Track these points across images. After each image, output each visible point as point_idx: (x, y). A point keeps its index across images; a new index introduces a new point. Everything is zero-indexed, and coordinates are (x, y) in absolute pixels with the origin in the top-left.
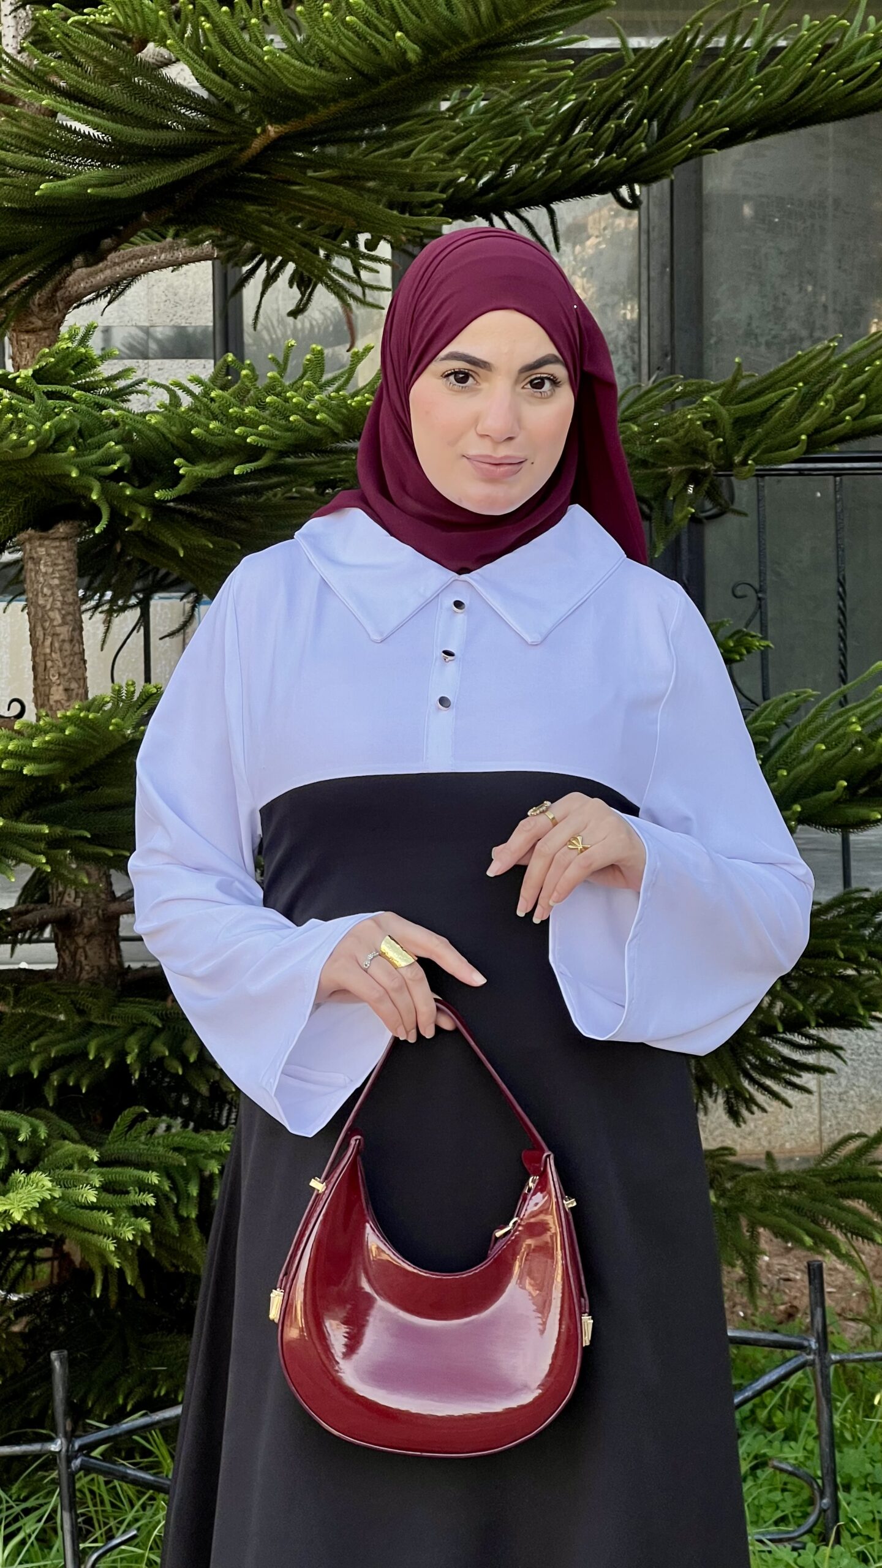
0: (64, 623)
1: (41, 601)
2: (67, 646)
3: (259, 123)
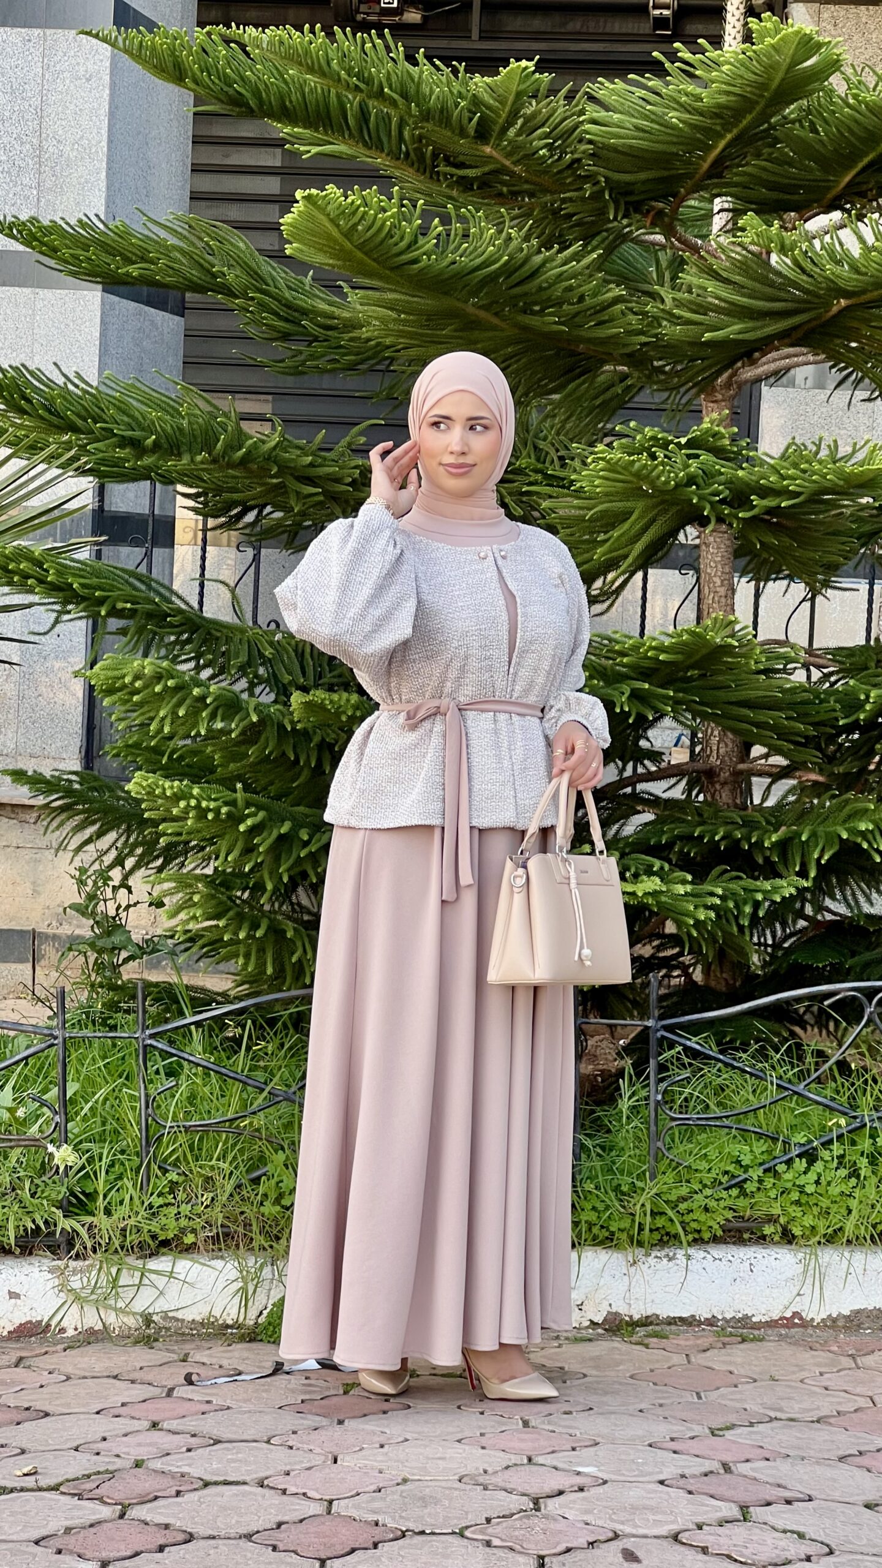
0: (722, 585)
1: (709, 570)
2: (723, 600)
3: (837, 298)
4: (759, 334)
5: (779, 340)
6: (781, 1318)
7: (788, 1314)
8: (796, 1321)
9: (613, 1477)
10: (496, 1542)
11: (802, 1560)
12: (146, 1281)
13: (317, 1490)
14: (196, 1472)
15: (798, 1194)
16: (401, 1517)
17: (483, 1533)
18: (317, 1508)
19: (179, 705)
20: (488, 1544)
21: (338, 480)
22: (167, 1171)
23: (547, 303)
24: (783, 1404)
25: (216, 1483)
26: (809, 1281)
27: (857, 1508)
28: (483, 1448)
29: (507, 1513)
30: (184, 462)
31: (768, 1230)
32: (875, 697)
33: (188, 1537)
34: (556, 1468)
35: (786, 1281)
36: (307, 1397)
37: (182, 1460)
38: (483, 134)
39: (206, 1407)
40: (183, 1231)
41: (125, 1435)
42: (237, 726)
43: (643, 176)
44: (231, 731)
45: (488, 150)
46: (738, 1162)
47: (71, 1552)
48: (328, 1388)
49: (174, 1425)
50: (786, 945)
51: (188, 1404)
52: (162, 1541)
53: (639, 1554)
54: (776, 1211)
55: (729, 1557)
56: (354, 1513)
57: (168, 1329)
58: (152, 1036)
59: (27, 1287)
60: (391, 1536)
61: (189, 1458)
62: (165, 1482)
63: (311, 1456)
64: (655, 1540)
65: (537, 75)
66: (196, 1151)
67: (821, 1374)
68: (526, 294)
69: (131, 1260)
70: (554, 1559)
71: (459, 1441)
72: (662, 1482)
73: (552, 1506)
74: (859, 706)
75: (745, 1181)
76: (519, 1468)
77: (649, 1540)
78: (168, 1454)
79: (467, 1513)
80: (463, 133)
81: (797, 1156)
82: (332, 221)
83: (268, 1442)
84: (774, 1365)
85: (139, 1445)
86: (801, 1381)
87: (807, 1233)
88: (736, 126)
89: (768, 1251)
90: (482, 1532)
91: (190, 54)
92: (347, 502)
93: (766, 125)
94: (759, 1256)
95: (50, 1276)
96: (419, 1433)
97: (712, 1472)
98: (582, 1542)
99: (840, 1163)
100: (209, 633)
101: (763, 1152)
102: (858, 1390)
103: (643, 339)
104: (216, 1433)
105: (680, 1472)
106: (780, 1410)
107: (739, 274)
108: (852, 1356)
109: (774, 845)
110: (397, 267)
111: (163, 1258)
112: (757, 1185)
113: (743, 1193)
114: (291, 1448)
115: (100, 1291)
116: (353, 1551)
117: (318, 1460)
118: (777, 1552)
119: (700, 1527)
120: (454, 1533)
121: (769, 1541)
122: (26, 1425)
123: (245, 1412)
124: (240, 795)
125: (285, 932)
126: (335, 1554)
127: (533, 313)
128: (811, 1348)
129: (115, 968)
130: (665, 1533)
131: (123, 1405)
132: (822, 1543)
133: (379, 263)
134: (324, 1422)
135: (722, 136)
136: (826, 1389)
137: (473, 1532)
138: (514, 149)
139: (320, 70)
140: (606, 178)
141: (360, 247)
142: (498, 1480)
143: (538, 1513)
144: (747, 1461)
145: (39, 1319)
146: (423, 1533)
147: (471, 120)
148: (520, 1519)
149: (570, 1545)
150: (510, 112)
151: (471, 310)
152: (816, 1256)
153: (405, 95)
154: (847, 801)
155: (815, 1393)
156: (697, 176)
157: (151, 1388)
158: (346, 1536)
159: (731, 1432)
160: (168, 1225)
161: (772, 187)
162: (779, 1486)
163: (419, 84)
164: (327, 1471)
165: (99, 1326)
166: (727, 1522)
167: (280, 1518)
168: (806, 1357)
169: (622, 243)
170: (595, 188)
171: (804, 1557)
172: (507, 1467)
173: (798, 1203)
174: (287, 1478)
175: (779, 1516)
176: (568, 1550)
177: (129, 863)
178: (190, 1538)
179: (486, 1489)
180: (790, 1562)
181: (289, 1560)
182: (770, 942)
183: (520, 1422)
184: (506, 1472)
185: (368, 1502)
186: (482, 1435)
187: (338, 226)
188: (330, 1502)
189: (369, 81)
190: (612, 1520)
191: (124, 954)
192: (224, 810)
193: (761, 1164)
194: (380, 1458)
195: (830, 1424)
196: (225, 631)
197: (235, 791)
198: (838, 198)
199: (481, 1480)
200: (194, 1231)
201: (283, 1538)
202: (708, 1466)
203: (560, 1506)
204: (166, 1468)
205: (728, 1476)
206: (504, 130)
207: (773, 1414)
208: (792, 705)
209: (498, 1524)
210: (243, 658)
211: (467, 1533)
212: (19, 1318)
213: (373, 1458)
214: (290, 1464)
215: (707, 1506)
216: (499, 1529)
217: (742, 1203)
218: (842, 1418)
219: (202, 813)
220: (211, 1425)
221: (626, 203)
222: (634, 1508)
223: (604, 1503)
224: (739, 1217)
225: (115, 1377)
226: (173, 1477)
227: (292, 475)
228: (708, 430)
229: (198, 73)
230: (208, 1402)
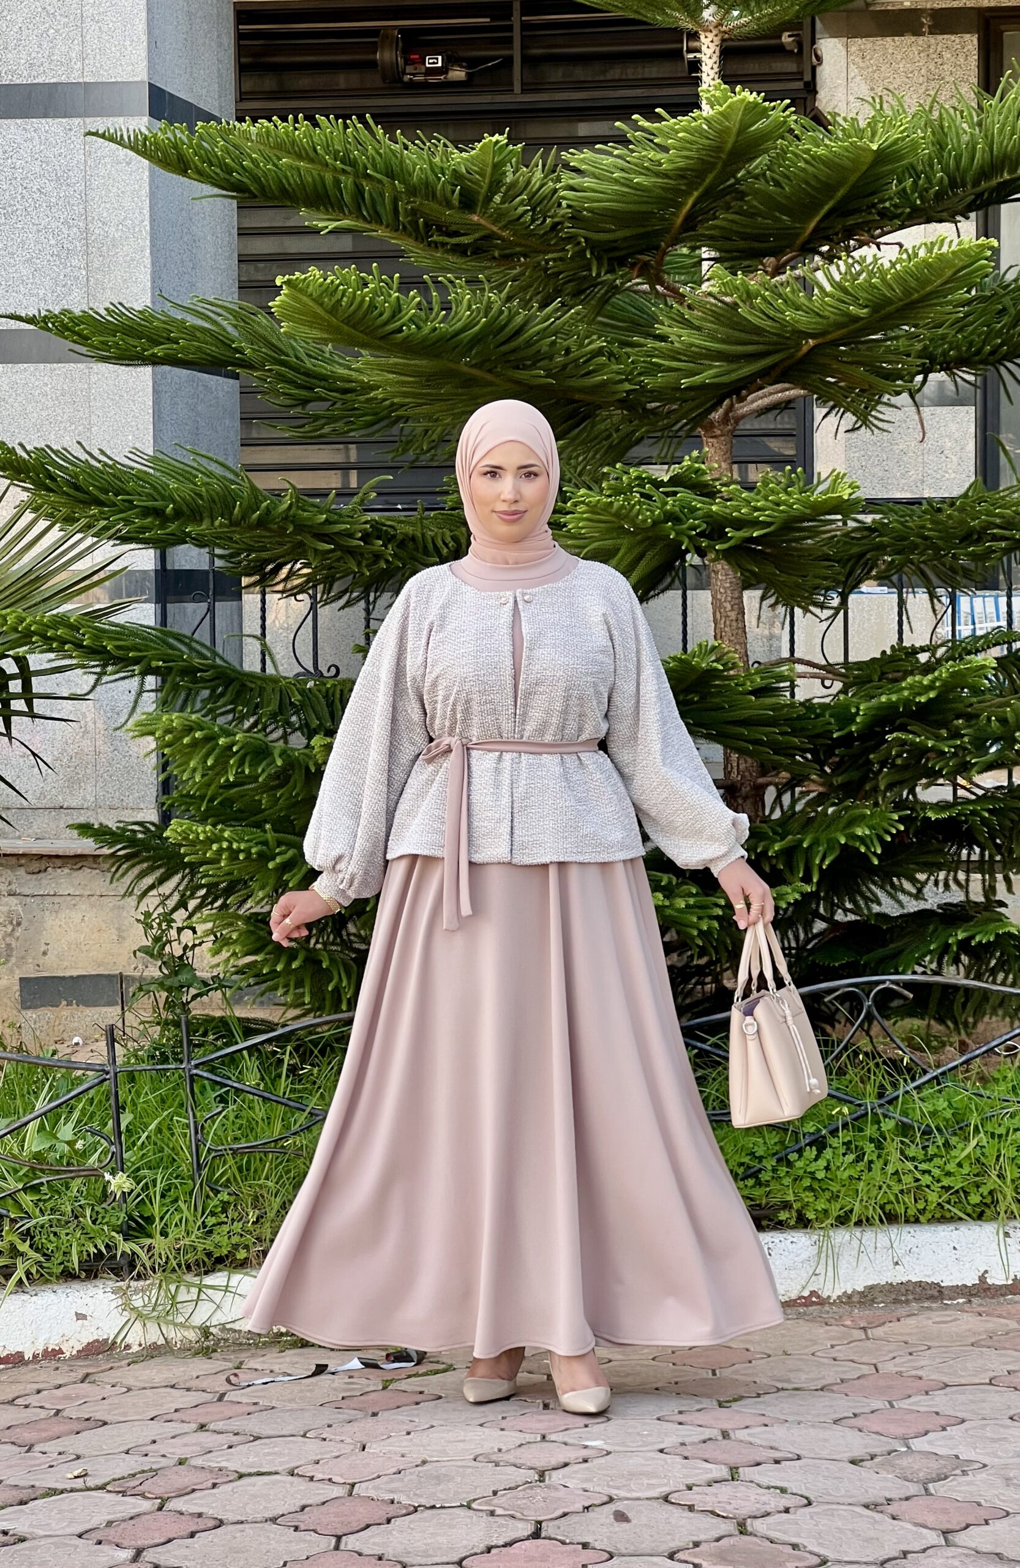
3: (804, 339)
4: (734, 376)
5: (760, 378)
6: (800, 1298)
7: (806, 1294)
8: (814, 1299)
9: (617, 1448)
10: (499, 1511)
11: (780, 1512)
12: (203, 1296)
13: (341, 1476)
14: (232, 1465)
15: (809, 1180)
16: (415, 1494)
17: (490, 1505)
18: (340, 1491)
19: (207, 756)
20: (492, 1513)
21: (351, 536)
22: (218, 1192)
23: (537, 359)
24: (792, 1375)
25: (250, 1475)
26: (823, 1261)
27: (841, 1464)
28: (502, 1430)
29: (513, 1485)
30: (203, 527)
31: (783, 1216)
32: (864, 710)
33: (218, 1523)
34: (566, 1444)
35: (802, 1262)
36: (348, 1394)
37: (222, 1456)
38: (468, 202)
39: (252, 1408)
40: (236, 1247)
41: (173, 1437)
42: (263, 771)
43: (620, 234)
44: (259, 776)
45: (475, 218)
46: (752, 1154)
47: (110, 1542)
48: (368, 1385)
49: (220, 1426)
50: (809, 947)
51: (237, 1407)
52: (193, 1528)
53: (630, 1515)
54: (791, 1197)
55: (713, 1513)
56: (372, 1494)
57: (226, 1340)
58: (197, 1066)
59: (92, 1308)
60: (404, 1511)
61: (228, 1454)
62: (202, 1476)
63: (342, 1445)
64: (649, 1502)
65: (511, 147)
66: (245, 1172)
67: (832, 1346)
68: (514, 351)
69: (189, 1278)
70: (551, 1524)
71: (481, 1425)
72: (661, 1451)
73: (556, 1477)
74: (852, 719)
75: (760, 1171)
76: (531, 1446)
77: (640, 1502)
78: (210, 1452)
79: (476, 1487)
80: (449, 205)
81: (806, 1145)
82: (314, 300)
83: (304, 1436)
84: (790, 1341)
85: (186, 1445)
86: (813, 1354)
87: (821, 1216)
88: (700, 184)
89: (785, 1235)
90: (488, 1503)
91: (190, 146)
92: (362, 555)
93: (732, 181)
94: (777, 1241)
95: (114, 1296)
96: (446, 1420)
97: (710, 1439)
98: (578, 1507)
99: (848, 1149)
100: (243, 685)
101: (776, 1144)
102: (864, 1359)
103: (627, 386)
104: (257, 1430)
105: (680, 1440)
106: (788, 1381)
107: (711, 322)
108: (864, 1329)
109: (778, 854)
110: (382, 338)
111: (219, 1274)
112: (771, 1174)
113: (759, 1183)
114: (325, 1440)
115: (161, 1308)
116: (368, 1526)
117: (347, 1449)
118: (758, 1506)
119: (690, 1488)
120: (462, 1506)
121: (752, 1498)
122: (84, 1434)
123: (288, 1411)
124: (270, 836)
125: (321, 962)
126: (351, 1530)
127: (525, 368)
128: (826, 1324)
129: (185, 1006)
130: (656, 1495)
131: (176, 1411)
132: (802, 1496)
133: (366, 334)
134: (359, 1414)
135: (690, 194)
136: (835, 1359)
137: (480, 1504)
138: (498, 216)
139: (308, 154)
140: (586, 239)
141: (347, 321)
142: (510, 1458)
143: (541, 1484)
144: (747, 1427)
145: (105, 1337)
146: (433, 1507)
147: (453, 192)
148: (524, 1490)
149: (566, 1510)
150: (491, 182)
151: (465, 369)
152: (829, 1237)
153: (391, 174)
154: (847, 809)
155: (824, 1364)
156: (673, 231)
157: (204, 1394)
158: (363, 1514)
159: (738, 1403)
160: (221, 1242)
161: (745, 237)
162: (772, 1448)
163: (402, 162)
164: (354, 1458)
165: (161, 1341)
166: (716, 1482)
167: (304, 1502)
168: (821, 1331)
169: (614, 294)
170: (577, 248)
171: (782, 1509)
172: (520, 1446)
173: (810, 1188)
174: (317, 1466)
175: (768, 1475)
176: (565, 1515)
177: (192, 904)
178: (220, 1523)
179: (497, 1465)
180: (768, 1514)
181: (308, 1538)
182: (793, 945)
183: (541, 1406)
184: (522, 1449)
185: (387, 1483)
186: (503, 1418)
187: (321, 305)
188: (353, 1485)
189: (353, 163)
190: (609, 1486)
191: (193, 991)
192: (254, 850)
193: (774, 1154)
194: (405, 1444)
195: (833, 1391)
196: (259, 683)
197: (265, 831)
198: (809, 240)
199: (494, 1458)
200: (247, 1247)
201: (305, 1520)
202: (707, 1433)
203: (564, 1477)
204: (206, 1464)
205: (725, 1442)
206: (489, 199)
207: (780, 1385)
208: (788, 720)
209: (503, 1495)
210: (274, 706)
211: (474, 1506)
212: (87, 1337)
213: (401, 1443)
214: (321, 1454)
215: (699, 1469)
216: (504, 1499)
217: (758, 1192)
218: (844, 1385)
219: (234, 854)
220: (253, 1425)
221: (609, 259)
222: (632, 1475)
223: (605, 1472)
224: (757, 1205)
225: (173, 1387)
226: (211, 1472)
227: (310, 533)
228: (689, 467)
229: (198, 163)
230: (255, 1404)
